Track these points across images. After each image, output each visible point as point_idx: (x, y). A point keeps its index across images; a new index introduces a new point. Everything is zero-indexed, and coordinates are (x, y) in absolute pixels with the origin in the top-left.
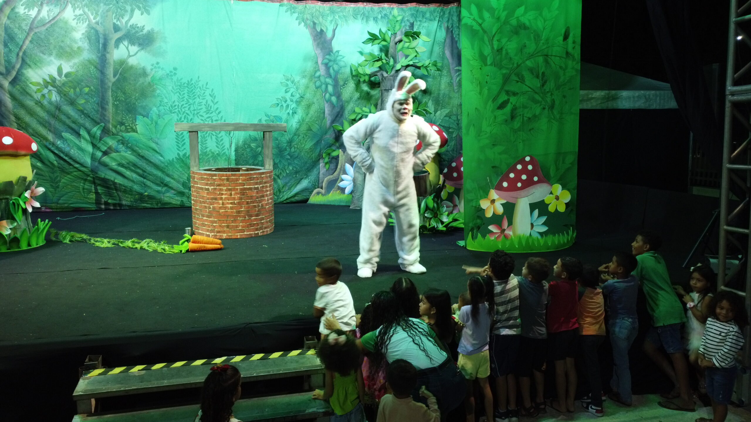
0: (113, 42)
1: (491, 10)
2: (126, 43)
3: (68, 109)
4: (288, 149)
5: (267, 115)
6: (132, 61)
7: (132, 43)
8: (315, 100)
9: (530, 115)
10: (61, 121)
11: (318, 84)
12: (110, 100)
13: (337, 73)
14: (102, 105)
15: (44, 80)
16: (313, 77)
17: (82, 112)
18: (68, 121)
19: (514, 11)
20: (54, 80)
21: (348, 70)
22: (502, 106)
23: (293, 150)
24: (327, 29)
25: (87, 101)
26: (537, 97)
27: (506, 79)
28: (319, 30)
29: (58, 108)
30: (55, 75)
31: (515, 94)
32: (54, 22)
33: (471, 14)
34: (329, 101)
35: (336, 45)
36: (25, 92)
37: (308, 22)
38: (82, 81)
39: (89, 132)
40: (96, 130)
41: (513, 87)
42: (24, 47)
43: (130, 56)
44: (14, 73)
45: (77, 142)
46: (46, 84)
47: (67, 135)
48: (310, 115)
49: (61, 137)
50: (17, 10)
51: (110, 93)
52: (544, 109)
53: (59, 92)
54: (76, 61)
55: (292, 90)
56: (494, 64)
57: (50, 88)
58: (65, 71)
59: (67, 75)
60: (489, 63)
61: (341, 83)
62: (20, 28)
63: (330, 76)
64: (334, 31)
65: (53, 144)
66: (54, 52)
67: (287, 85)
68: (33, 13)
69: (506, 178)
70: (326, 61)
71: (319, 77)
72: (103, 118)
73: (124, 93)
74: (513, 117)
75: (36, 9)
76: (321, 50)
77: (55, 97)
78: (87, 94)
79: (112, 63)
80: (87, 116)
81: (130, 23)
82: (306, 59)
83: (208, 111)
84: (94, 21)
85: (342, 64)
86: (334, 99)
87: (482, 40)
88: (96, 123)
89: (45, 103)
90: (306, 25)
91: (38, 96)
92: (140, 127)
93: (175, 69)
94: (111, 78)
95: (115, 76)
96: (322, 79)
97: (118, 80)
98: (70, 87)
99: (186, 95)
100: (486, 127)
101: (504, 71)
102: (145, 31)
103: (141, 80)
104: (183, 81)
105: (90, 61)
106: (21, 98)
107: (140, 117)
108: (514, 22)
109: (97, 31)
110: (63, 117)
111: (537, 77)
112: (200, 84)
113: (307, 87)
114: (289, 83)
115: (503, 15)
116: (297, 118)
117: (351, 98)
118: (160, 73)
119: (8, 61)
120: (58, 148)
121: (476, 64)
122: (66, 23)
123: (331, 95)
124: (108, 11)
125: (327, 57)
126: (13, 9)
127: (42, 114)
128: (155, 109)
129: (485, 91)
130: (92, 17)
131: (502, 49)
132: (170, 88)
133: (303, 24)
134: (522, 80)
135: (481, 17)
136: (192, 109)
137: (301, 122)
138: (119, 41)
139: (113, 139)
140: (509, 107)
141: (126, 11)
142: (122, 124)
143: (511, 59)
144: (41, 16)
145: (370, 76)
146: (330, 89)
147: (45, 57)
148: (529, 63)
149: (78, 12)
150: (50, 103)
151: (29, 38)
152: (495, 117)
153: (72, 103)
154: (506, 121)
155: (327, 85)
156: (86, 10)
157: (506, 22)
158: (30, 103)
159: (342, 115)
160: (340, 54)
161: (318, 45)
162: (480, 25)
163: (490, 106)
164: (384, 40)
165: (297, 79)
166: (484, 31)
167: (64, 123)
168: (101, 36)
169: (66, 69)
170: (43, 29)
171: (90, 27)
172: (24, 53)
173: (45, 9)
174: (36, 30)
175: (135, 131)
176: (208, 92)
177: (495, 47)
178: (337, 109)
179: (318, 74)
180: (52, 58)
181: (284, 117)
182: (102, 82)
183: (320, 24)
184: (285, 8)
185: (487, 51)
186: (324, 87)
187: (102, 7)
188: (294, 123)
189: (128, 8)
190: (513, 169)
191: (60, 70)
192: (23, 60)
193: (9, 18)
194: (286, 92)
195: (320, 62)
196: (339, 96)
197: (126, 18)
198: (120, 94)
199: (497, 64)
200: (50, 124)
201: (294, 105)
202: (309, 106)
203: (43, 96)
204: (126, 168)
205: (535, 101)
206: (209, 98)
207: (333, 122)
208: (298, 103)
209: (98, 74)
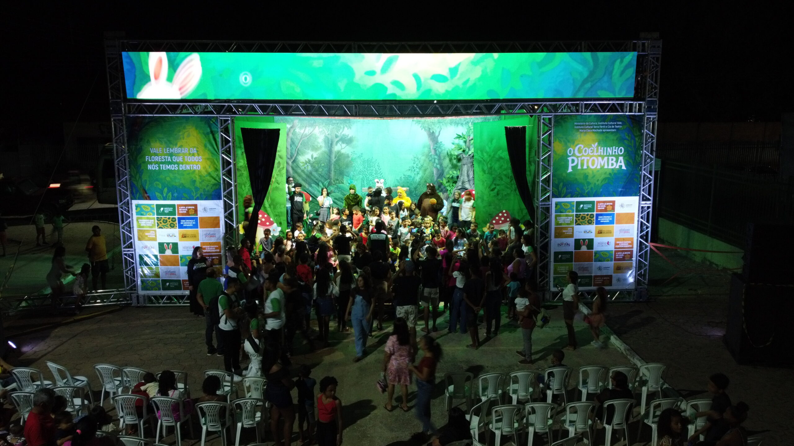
0: (335, 142)
1: (487, 153)
2: (340, 143)
3: (314, 173)
4: (415, 192)
5: (404, 175)
6: (343, 151)
7: (343, 143)
8: (429, 167)
9: (505, 193)
10: (311, 179)
11: (430, 159)
12: (333, 169)
13: (440, 153)
14: (329, 171)
15: (305, 160)
16: (428, 156)
17: (320, 175)
18: (314, 179)
19: (497, 152)
20: (309, 161)
21: (446, 152)
22: (493, 190)
23: (417, 192)
24: (436, 131)
25: (323, 170)
26: (509, 186)
27: (494, 179)
28: (432, 131)
29: (311, 173)
30: (310, 158)
31: (498, 185)
32: (311, 135)
33: (478, 154)
34: (436, 168)
35: (440, 139)
36: (298, 166)
37: (426, 128)
38: (321, 161)
39: (323, 184)
40: (326, 183)
41: (498, 182)
42: (298, 147)
43: (342, 149)
44: (294, 158)
45: (317, 188)
46: (306, 163)
47: (313, 185)
48: (426, 175)
49: (311, 186)
50: (296, 131)
51: (333, 166)
52: (512, 191)
53: (312, 166)
54: (319, 152)
55: (417, 162)
56: (489, 173)
57: (308, 164)
58: (314, 157)
59: (315, 158)
60: (487, 172)
61: (442, 158)
62: (297, 138)
63: (436, 155)
64: (439, 132)
65: (308, 189)
66: (310, 149)
67: (415, 160)
68: (302, 131)
69: (495, 219)
70: (435, 147)
71: (431, 155)
72: (329, 178)
73: (339, 166)
74: (498, 194)
75: (303, 129)
76: (433, 142)
77: (310, 168)
78: (323, 167)
79: (334, 152)
80: (322, 176)
81: (343, 133)
82: (424, 147)
83: (376, 174)
84: (327, 134)
85: (443, 148)
86: (438, 166)
87: (484, 164)
88: (326, 180)
89: (305, 171)
90: (425, 129)
91: (303, 168)
92: (345, 181)
93: (362, 154)
94: (334, 159)
95: (335, 158)
96: (433, 156)
97: (336, 160)
98: (316, 164)
99: (366, 166)
100: (485, 198)
101: (493, 176)
102: (349, 137)
103: (346, 160)
104: (365, 159)
105: (325, 152)
106: (296, 169)
107: (345, 177)
108: (497, 156)
109: (328, 138)
110: (312, 177)
111: (508, 178)
112: (373, 161)
113: (425, 161)
114: (416, 159)
115: (492, 154)
116: (419, 176)
117: (448, 166)
118: (355, 156)
119: (291, 153)
120: (310, 191)
121: (481, 173)
122: (315, 135)
123: (437, 164)
124: (333, 128)
125: (436, 145)
126: (294, 130)
127: (304, 176)
128: (352, 173)
129: (485, 184)
130: (326, 132)
131: (492, 167)
132: (359, 163)
133: (423, 129)
134: (502, 179)
135: (483, 155)
136: (369, 172)
137: (421, 179)
138: (337, 142)
139: (333, 187)
140: (496, 190)
141: (341, 128)
142: (337, 180)
143: (496, 171)
144: (305, 133)
145: (457, 156)
146: (437, 161)
147: (307, 150)
148: (504, 173)
149: (321, 130)
150: (307, 171)
151: (300, 143)
152: (490, 194)
153: (317, 171)
154: (495, 196)
155: (435, 159)
156: (324, 128)
157: (494, 157)
158: (299, 171)
159: (443, 174)
160: (442, 143)
161: (431, 139)
162: (482, 158)
163: (488, 190)
164: (464, 138)
165: (419, 157)
166: (484, 161)
167: (313, 180)
168: (330, 140)
169: (315, 156)
170: (306, 138)
171: (326, 136)
172: (298, 149)
173: (307, 129)
174: (303, 139)
175: (343, 183)
176: (376, 165)
177: (489, 166)
178: (440, 172)
179: (430, 154)
180: (309, 151)
181: (413, 175)
182: (330, 161)
183: (433, 128)
184: (415, 122)
185: (485, 168)
186: (433, 160)
187: (331, 127)
188: (418, 178)
189: (342, 126)
190: (498, 215)
191: (312, 156)
192: (297, 152)
193: (292, 134)
194: (414, 163)
195: (432, 147)
196: (441, 165)
197: (341, 131)
198: (337, 166)
199: (490, 173)
200: (307, 180)
201: (418, 170)
202: (425, 170)
203: (305, 168)
204: (338, 200)
205: (508, 188)
206: (377, 167)
207: (438, 178)
208: (420, 168)
209: (328, 158)
